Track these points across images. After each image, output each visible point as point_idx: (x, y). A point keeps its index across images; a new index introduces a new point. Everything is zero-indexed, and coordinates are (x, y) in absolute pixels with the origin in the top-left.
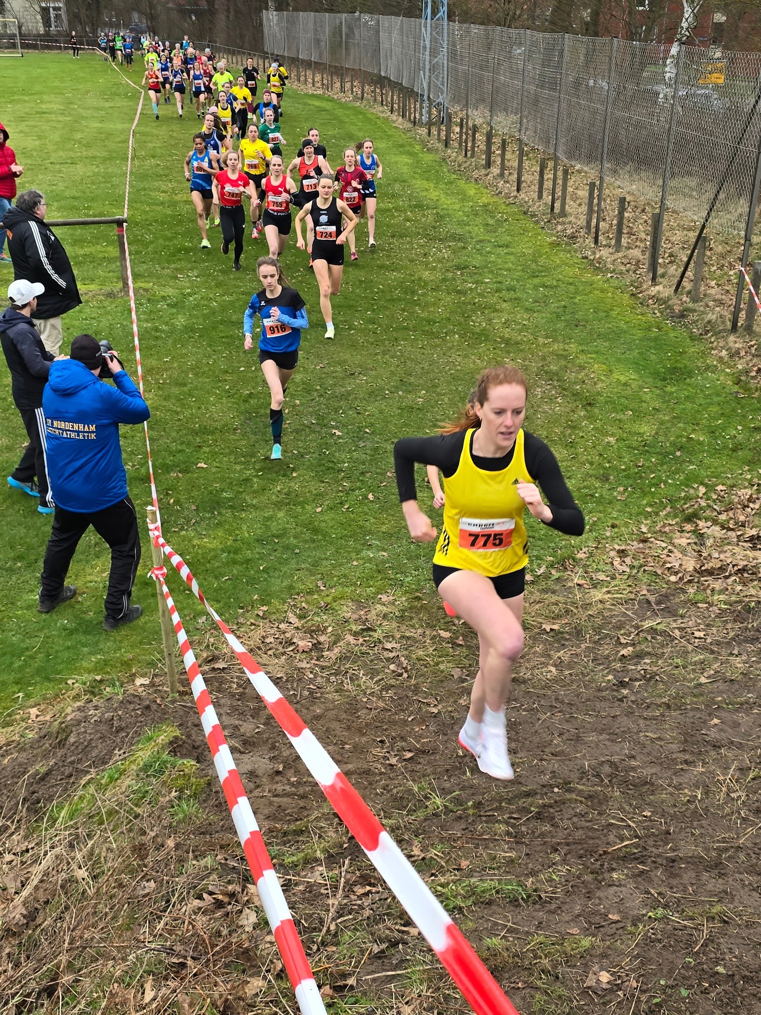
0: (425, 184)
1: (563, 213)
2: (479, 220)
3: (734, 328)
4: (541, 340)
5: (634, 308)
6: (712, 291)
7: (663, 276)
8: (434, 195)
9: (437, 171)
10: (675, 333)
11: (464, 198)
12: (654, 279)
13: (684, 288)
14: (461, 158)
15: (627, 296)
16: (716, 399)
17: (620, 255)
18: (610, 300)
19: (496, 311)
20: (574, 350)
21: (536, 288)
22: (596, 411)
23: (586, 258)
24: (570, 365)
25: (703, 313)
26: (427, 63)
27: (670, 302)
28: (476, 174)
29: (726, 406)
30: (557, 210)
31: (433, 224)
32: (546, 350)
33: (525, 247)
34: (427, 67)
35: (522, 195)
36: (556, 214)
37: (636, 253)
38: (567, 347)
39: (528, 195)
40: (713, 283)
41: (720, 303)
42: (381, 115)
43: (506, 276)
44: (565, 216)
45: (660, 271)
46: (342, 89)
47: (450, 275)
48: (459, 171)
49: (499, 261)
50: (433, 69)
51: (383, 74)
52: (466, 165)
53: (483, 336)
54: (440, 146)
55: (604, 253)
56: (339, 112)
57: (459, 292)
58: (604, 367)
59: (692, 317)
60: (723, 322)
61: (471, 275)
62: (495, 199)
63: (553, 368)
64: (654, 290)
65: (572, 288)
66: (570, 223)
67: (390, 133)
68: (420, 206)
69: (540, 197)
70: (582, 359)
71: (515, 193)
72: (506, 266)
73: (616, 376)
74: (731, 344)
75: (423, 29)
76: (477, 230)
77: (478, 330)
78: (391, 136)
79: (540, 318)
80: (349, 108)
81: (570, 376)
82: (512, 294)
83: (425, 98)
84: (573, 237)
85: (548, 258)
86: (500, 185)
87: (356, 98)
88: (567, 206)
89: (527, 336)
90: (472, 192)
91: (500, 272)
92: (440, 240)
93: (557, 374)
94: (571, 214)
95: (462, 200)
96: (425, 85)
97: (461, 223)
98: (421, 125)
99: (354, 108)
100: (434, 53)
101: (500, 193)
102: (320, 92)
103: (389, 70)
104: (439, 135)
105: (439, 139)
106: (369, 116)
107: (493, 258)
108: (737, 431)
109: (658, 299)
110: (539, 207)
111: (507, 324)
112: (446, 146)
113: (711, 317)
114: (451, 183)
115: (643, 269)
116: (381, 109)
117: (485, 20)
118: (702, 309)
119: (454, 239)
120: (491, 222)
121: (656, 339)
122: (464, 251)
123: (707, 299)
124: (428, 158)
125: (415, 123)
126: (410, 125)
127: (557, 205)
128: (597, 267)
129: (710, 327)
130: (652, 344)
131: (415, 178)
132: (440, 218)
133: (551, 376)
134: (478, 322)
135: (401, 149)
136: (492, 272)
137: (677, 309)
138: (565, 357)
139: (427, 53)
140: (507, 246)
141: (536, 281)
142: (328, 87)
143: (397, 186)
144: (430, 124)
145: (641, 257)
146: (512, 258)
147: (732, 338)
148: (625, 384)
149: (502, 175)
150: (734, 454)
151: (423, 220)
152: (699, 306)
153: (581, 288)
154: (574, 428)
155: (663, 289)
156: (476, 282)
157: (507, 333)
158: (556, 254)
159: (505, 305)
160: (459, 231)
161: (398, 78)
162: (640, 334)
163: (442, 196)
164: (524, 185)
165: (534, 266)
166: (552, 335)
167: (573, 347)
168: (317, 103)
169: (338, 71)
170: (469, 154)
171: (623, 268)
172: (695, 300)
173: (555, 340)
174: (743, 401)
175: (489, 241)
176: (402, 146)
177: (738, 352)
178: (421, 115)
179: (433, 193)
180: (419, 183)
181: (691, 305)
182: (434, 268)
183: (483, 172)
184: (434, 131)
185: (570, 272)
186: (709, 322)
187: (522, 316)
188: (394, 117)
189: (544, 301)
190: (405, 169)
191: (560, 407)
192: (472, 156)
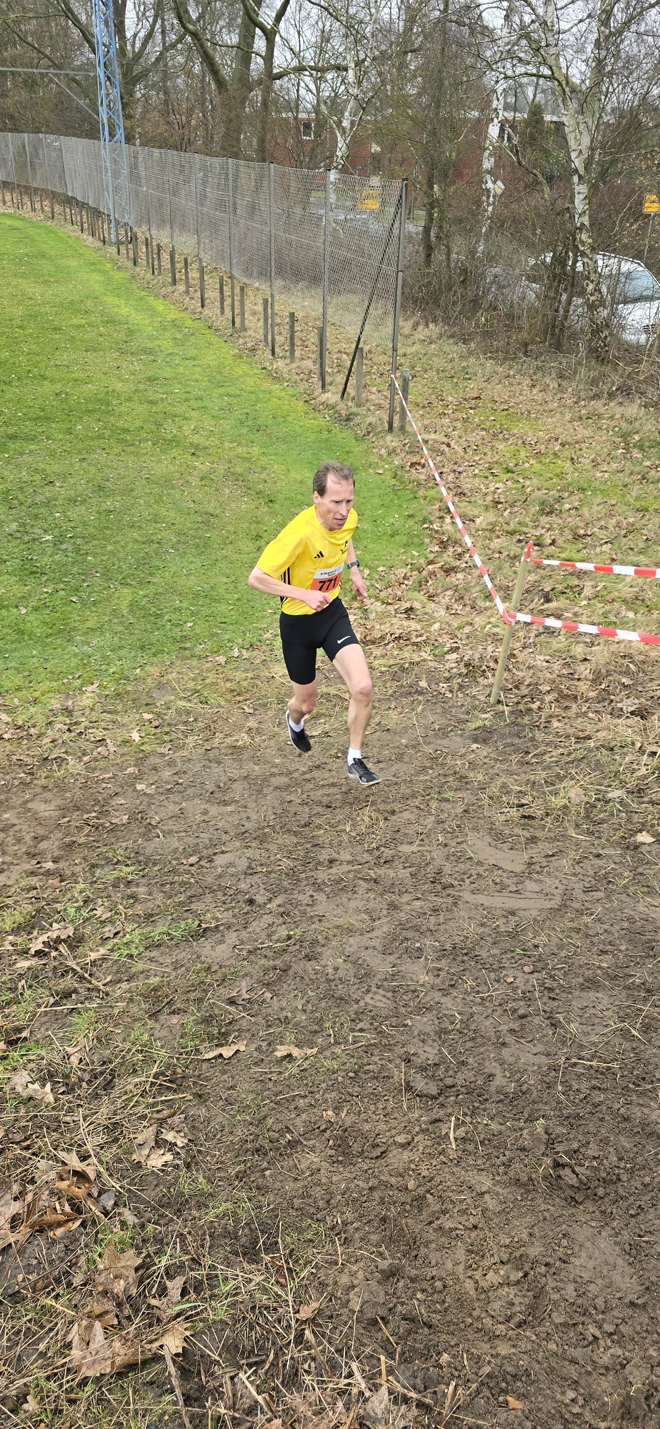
0: (116, 301)
1: (244, 329)
2: (168, 334)
3: (391, 428)
4: (227, 445)
5: (306, 413)
6: (373, 397)
7: (331, 384)
8: (124, 311)
9: (127, 288)
10: (342, 436)
11: (153, 313)
12: (323, 386)
13: (349, 394)
14: (149, 276)
15: (302, 402)
16: (377, 492)
17: (294, 365)
18: (287, 407)
19: (186, 419)
20: (256, 453)
21: (221, 396)
22: (277, 506)
23: (265, 368)
24: (253, 466)
25: (365, 416)
26: (110, 185)
27: (337, 408)
28: (163, 291)
29: (386, 497)
30: (238, 325)
31: (125, 338)
32: (231, 453)
33: (209, 359)
34: (111, 188)
35: (206, 311)
36: (237, 327)
37: (308, 364)
38: (249, 450)
39: (212, 311)
40: (374, 389)
41: (380, 407)
42: (72, 234)
43: (194, 386)
44: (245, 330)
45: (328, 379)
46: (34, 210)
47: (142, 387)
48: (148, 287)
49: (187, 372)
50: (116, 189)
51: (70, 194)
52: (154, 282)
53: (173, 442)
54: (130, 264)
55: (280, 364)
56: (31, 231)
57: (152, 403)
58: (283, 467)
59: (358, 420)
60: (382, 424)
61: (162, 386)
62: (182, 315)
63: (239, 470)
64: (324, 397)
65: (253, 397)
66: (250, 336)
67: (81, 251)
68: (110, 322)
69: (222, 312)
70: (264, 461)
71: (200, 309)
72: (194, 377)
73: (293, 475)
74: (389, 443)
75: (103, 151)
76: (167, 345)
77: (169, 437)
78: (81, 255)
79: (226, 425)
80: (40, 227)
81: (253, 477)
82: (200, 404)
83: (112, 218)
84: (253, 350)
85: (231, 369)
86: (186, 301)
87: (47, 218)
88: (247, 322)
89: (213, 441)
90: (161, 308)
91: (188, 383)
92: (132, 354)
93: (242, 475)
94: (250, 328)
95: (152, 316)
96: (111, 206)
97: (150, 338)
98: (111, 244)
99: (45, 227)
100: (116, 174)
101: (186, 309)
102: (11, 211)
103: (75, 191)
104: (128, 253)
105: (128, 257)
106: (61, 235)
107: (181, 370)
108: (395, 519)
109: (328, 406)
110: (223, 322)
111: (196, 431)
112: (135, 264)
113: (370, 419)
114: (141, 299)
115: (315, 378)
116: (72, 228)
117: (163, 144)
118: (364, 412)
119: (145, 353)
120: (179, 336)
121: (327, 440)
122: (154, 364)
123: (368, 404)
124: (118, 276)
125: (104, 242)
126: (101, 244)
127: (237, 320)
128: (276, 377)
129: (371, 429)
130: (323, 445)
131: (106, 295)
132: (131, 332)
133: (238, 477)
134: (170, 429)
135: (92, 268)
136: (181, 383)
137: (343, 413)
138: (249, 460)
139: (109, 174)
140: (194, 359)
141: (221, 390)
142: (20, 205)
143: (89, 302)
144: (119, 243)
145: (313, 368)
146: (198, 369)
147: (389, 438)
148: (301, 482)
149: (187, 292)
150: (393, 539)
151: (115, 334)
152: (362, 410)
153: (261, 396)
154: (258, 523)
155: (332, 396)
156: (166, 393)
157: (195, 439)
158: (238, 365)
159: (193, 413)
160: (150, 345)
161: (84, 197)
162: (313, 437)
163: (133, 312)
164: (207, 302)
165: (219, 377)
166: (236, 440)
167: (256, 450)
168: (9, 222)
169: (27, 191)
170: (156, 272)
171: (297, 377)
172: (359, 405)
173: (239, 444)
174: (400, 493)
175: (177, 354)
176: (94, 264)
177: (394, 450)
178: (110, 234)
179: (123, 309)
180: (111, 300)
181: (354, 410)
182: (127, 381)
183: (170, 289)
184: (123, 250)
185: (250, 381)
186: (370, 424)
187: (208, 423)
188: (85, 236)
189: (229, 409)
190: (97, 287)
191: (245, 505)
192: (160, 274)
